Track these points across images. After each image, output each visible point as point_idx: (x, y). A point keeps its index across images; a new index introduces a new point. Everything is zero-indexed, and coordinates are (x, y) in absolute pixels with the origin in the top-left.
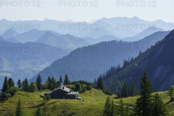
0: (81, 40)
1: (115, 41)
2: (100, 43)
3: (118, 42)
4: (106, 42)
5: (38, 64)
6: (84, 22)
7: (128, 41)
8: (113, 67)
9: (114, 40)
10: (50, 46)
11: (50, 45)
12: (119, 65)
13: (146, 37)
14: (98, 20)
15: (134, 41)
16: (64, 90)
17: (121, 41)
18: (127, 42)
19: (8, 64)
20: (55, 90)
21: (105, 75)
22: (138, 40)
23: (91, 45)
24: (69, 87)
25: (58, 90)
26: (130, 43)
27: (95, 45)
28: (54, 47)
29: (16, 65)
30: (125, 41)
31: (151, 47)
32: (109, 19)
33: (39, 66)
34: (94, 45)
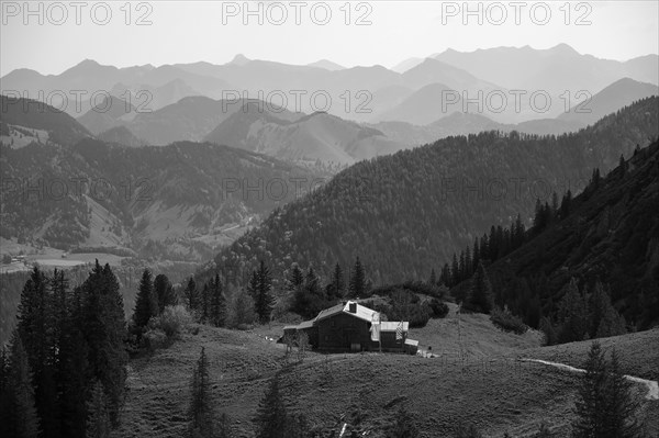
0: (368, 132)
1: (493, 132)
2: (441, 141)
3: (506, 138)
4: (460, 139)
5: (213, 222)
6: (375, 66)
7: (542, 134)
8: (496, 228)
9: (489, 130)
10: (256, 155)
11: (256, 151)
12: (518, 222)
13: (606, 118)
14: (427, 59)
15: (561, 134)
16: (357, 314)
17: (514, 134)
18: (536, 137)
19: (107, 222)
20: (322, 315)
21: (468, 258)
22: (575, 130)
23: (407, 152)
24: (369, 306)
25: (334, 317)
26: (547, 142)
27: (423, 148)
28: (272, 160)
29: (135, 225)
30: (531, 132)
31: (636, 152)
32: (465, 53)
33: (219, 228)
34: (416, 150)
